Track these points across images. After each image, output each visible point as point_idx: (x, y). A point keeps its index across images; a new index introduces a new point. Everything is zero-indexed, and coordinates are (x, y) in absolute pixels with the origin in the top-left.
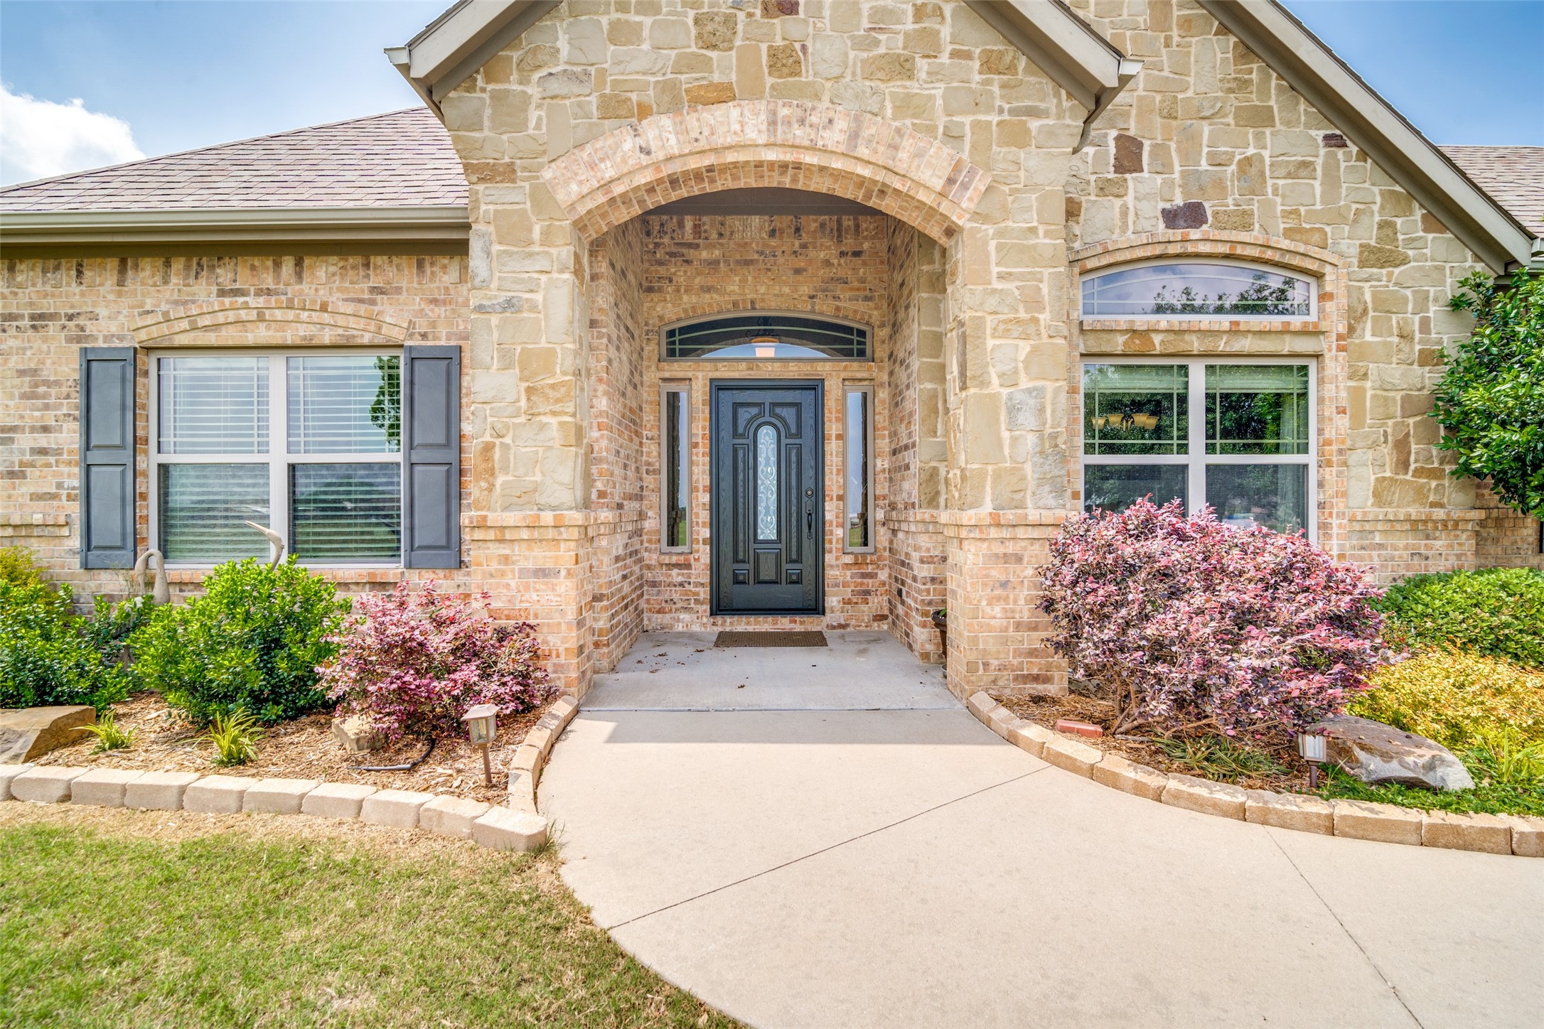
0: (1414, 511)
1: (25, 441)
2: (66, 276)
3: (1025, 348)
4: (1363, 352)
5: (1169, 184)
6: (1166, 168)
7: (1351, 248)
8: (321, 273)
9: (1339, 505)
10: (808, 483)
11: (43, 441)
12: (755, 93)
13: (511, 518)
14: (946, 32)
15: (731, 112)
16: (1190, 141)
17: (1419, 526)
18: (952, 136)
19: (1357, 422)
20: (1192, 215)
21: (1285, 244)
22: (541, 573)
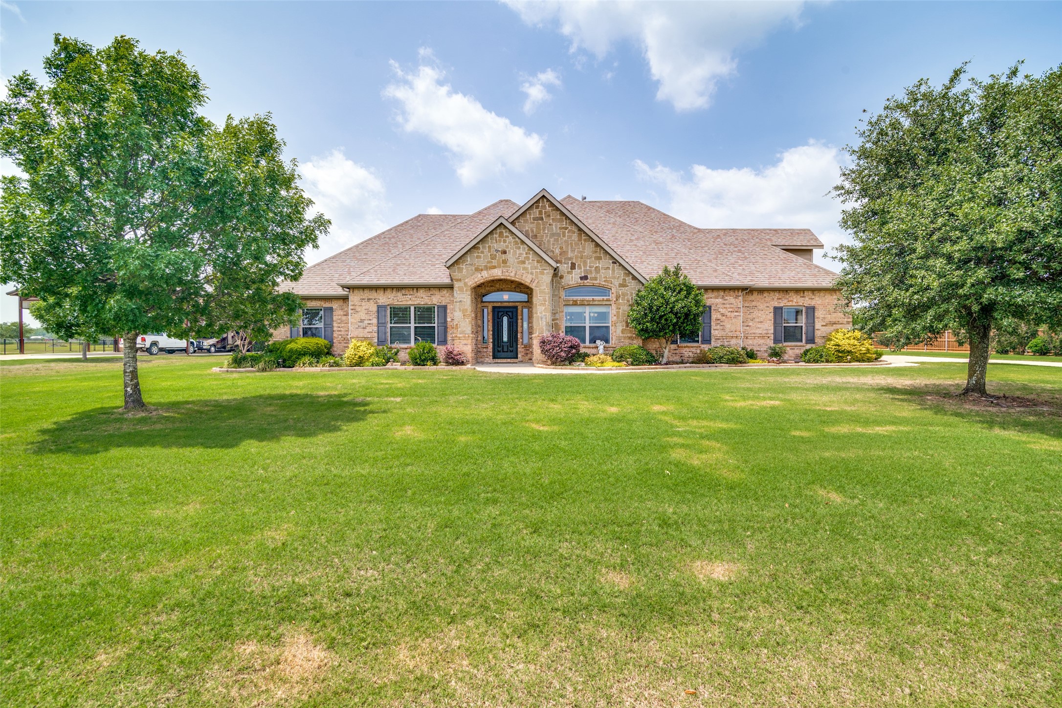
0: (629, 335)
1: (366, 322)
2: (374, 291)
3: (544, 308)
4: (619, 304)
5: (581, 272)
6: (580, 268)
7: (617, 284)
8: (421, 291)
9: (614, 334)
10: (515, 329)
11: (370, 322)
12: (499, 267)
13: (461, 336)
14: (531, 256)
15: (496, 270)
16: (585, 263)
17: (630, 338)
18: (532, 274)
19: (618, 317)
20: (585, 278)
21: (604, 283)
22: (466, 344)
